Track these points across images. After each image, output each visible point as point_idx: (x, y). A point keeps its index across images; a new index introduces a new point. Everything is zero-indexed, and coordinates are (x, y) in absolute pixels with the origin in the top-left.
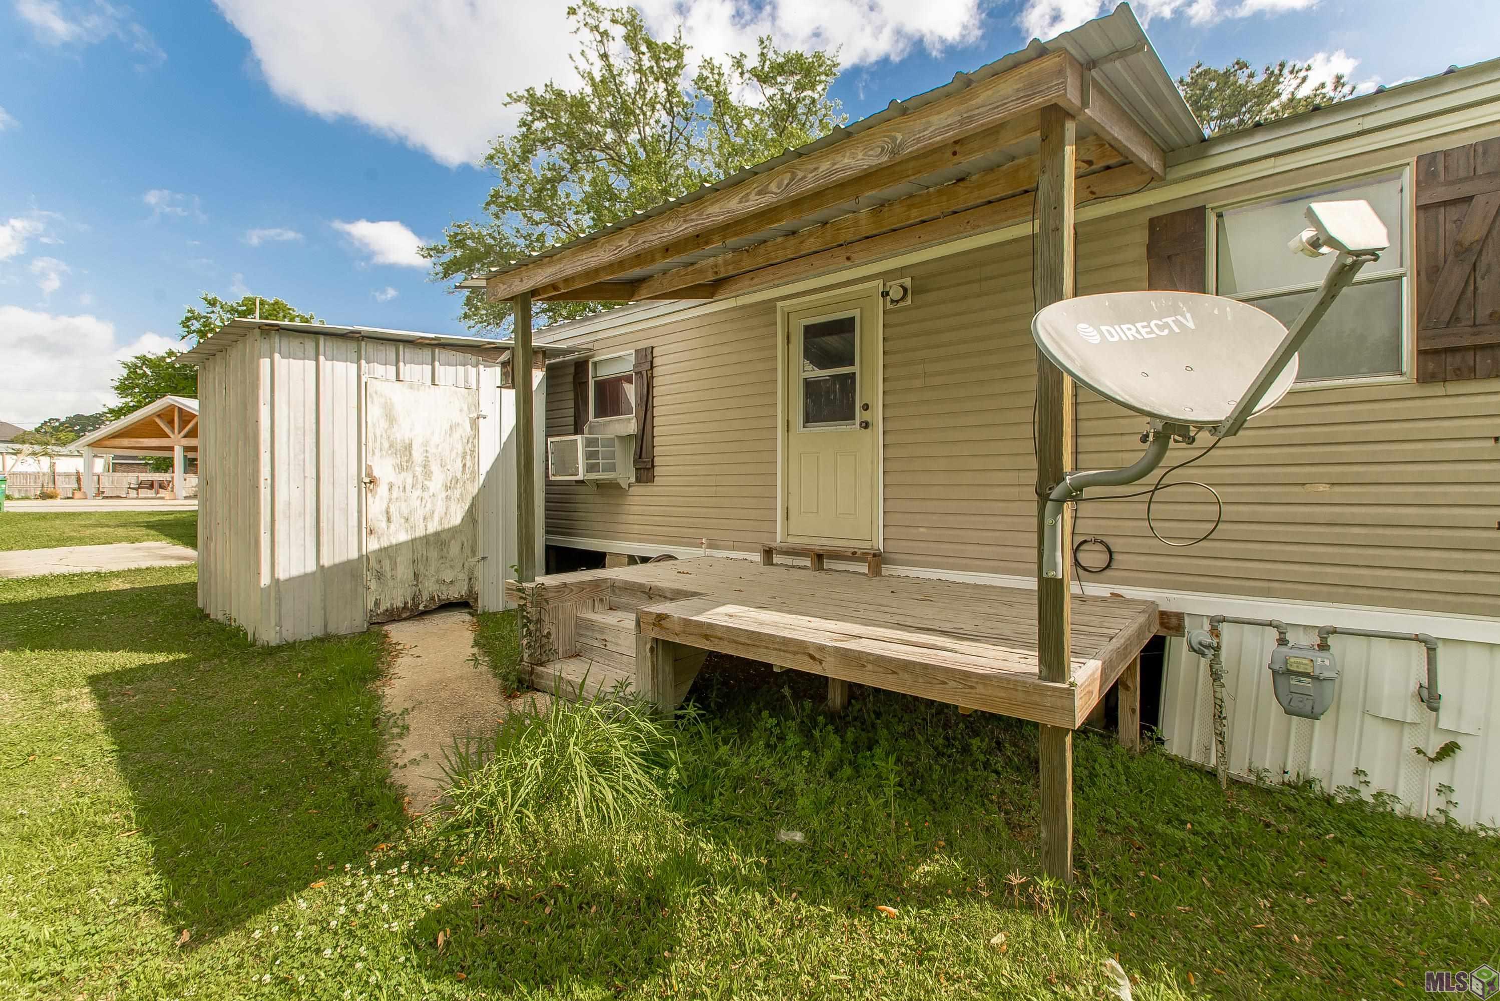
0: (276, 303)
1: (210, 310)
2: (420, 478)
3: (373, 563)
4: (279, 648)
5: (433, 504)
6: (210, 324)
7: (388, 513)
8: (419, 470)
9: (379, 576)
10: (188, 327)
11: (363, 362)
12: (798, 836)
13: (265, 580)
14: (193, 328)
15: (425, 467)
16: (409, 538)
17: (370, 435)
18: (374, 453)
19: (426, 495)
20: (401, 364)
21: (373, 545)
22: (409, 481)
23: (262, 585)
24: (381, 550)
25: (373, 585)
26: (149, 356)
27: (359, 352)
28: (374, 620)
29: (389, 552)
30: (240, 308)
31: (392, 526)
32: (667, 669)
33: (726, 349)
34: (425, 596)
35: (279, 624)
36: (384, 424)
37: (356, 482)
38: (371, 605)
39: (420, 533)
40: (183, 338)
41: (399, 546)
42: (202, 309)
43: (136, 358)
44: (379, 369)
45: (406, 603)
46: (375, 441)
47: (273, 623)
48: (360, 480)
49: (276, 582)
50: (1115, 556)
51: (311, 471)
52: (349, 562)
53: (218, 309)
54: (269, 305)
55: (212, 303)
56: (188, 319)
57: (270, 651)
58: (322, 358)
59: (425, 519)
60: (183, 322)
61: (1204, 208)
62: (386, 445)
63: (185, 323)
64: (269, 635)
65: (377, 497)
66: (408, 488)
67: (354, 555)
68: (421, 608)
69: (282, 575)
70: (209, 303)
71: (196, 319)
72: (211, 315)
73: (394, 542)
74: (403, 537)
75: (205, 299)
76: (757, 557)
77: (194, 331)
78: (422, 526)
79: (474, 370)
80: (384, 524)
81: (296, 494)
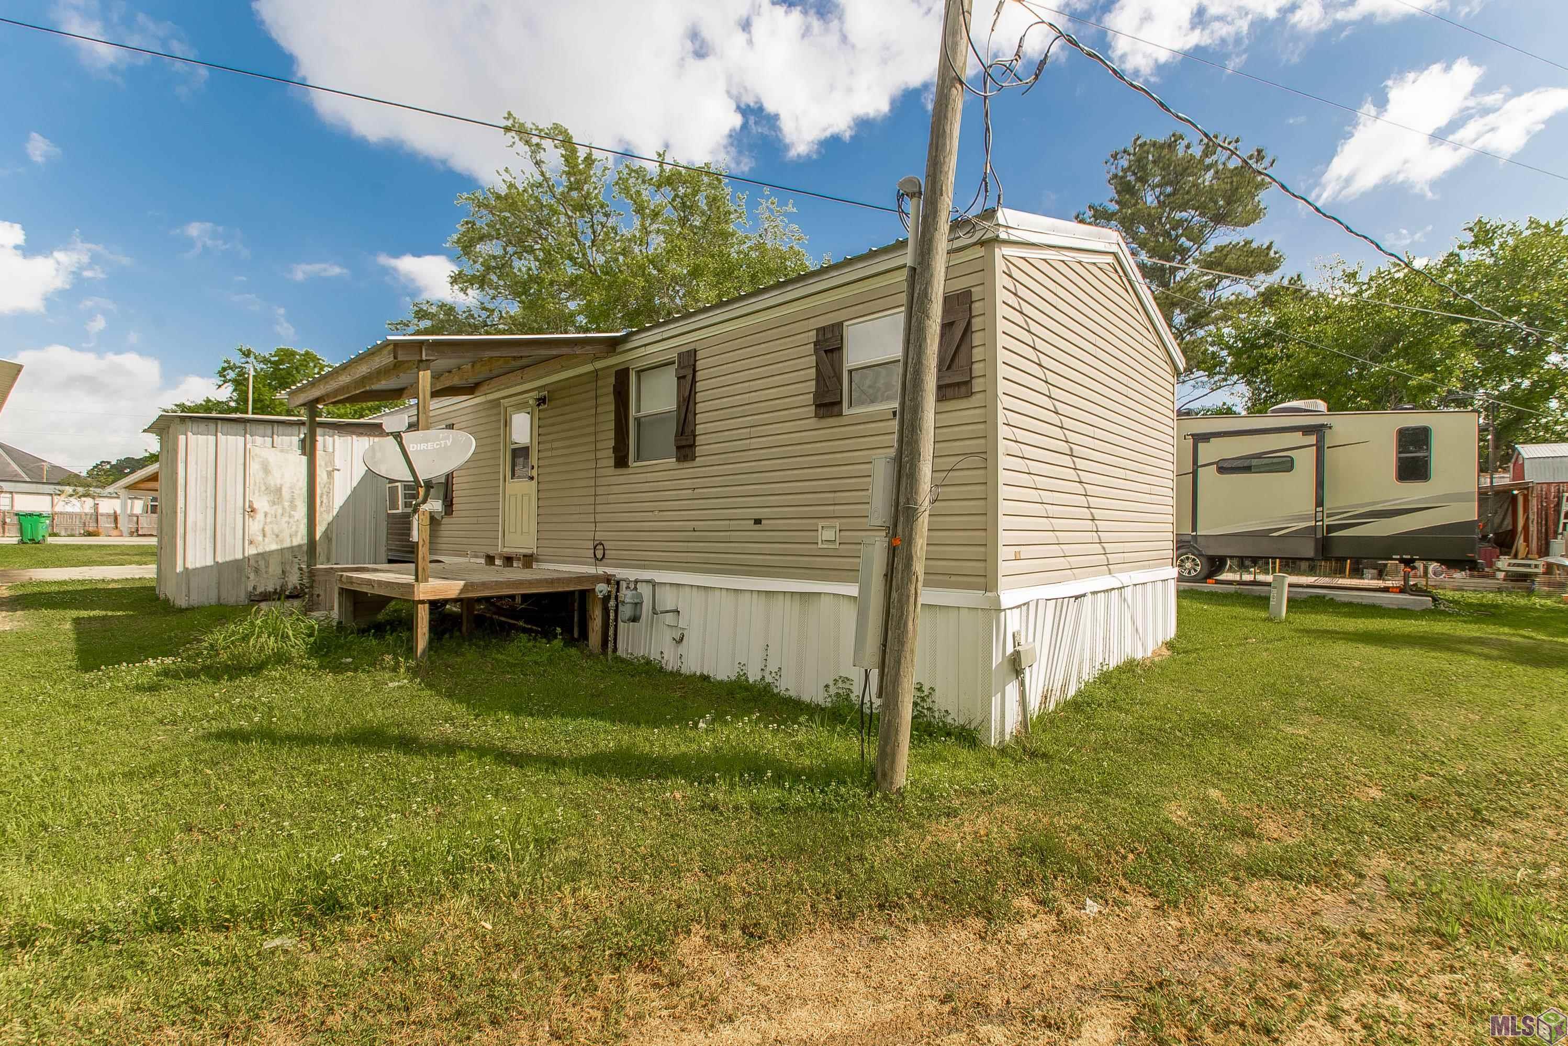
0: (307, 353)
1: (243, 360)
2: (288, 509)
3: (252, 562)
4: (187, 609)
5: (297, 527)
6: (245, 373)
7: (263, 530)
8: (286, 504)
9: (257, 571)
10: (224, 376)
11: (248, 436)
12: (350, 660)
13: (179, 569)
14: (228, 377)
15: (291, 502)
16: (279, 547)
17: (252, 482)
18: (254, 493)
19: (291, 520)
20: (275, 437)
21: (251, 551)
22: (280, 511)
23: (178, 571)
24: (258, 554)
25: (252, 576)
26: (188, 404)
27: (245, 430)
28: (253, 598)
29: (263, 556)
30: (273, 359)
31: (266, 540)
32: (348, 604)
33: (481, 428)
34: (290, 586)
35: (188, 595)
36: (261, 474)
37: (242, 511)
38: (250, 589)
39: (287, 544)
40: (220, 386)
41: (271, 553)
42: (237, 359)
43: (176, 405)
44: (259, 440)
45: (276, 590)
46: (255, 485)
47: (184, 594)
48: (244, 510)
49: (186, 569)
50: (607, 552)
51: (210, 503)
52: (236, 561)
53: (252, 359)
54: (301, 355)
55: (247, 354)
56: (224, 369)
57: (181, 611)
58: (219, 434)
59: (291, 536)
60: (219, 372)
61: (628, 369)
62: (263, 488)
63: (222, 373)
64: (182, 602)
65: (256, 520)
66: (279, 517)
67: (240, 557)
68: (287, 593)
69: (190, 566)
70: (244, 354)
71: (231, 369)
72: (246, 365)
73: (268, 550)
74: (274, 547)
75: (240, 350)
76: (483, 561)
77: (230, 380)
78: (289, 540)
79: (331, 439)
80: (260, 538)
81: (200, 517)
